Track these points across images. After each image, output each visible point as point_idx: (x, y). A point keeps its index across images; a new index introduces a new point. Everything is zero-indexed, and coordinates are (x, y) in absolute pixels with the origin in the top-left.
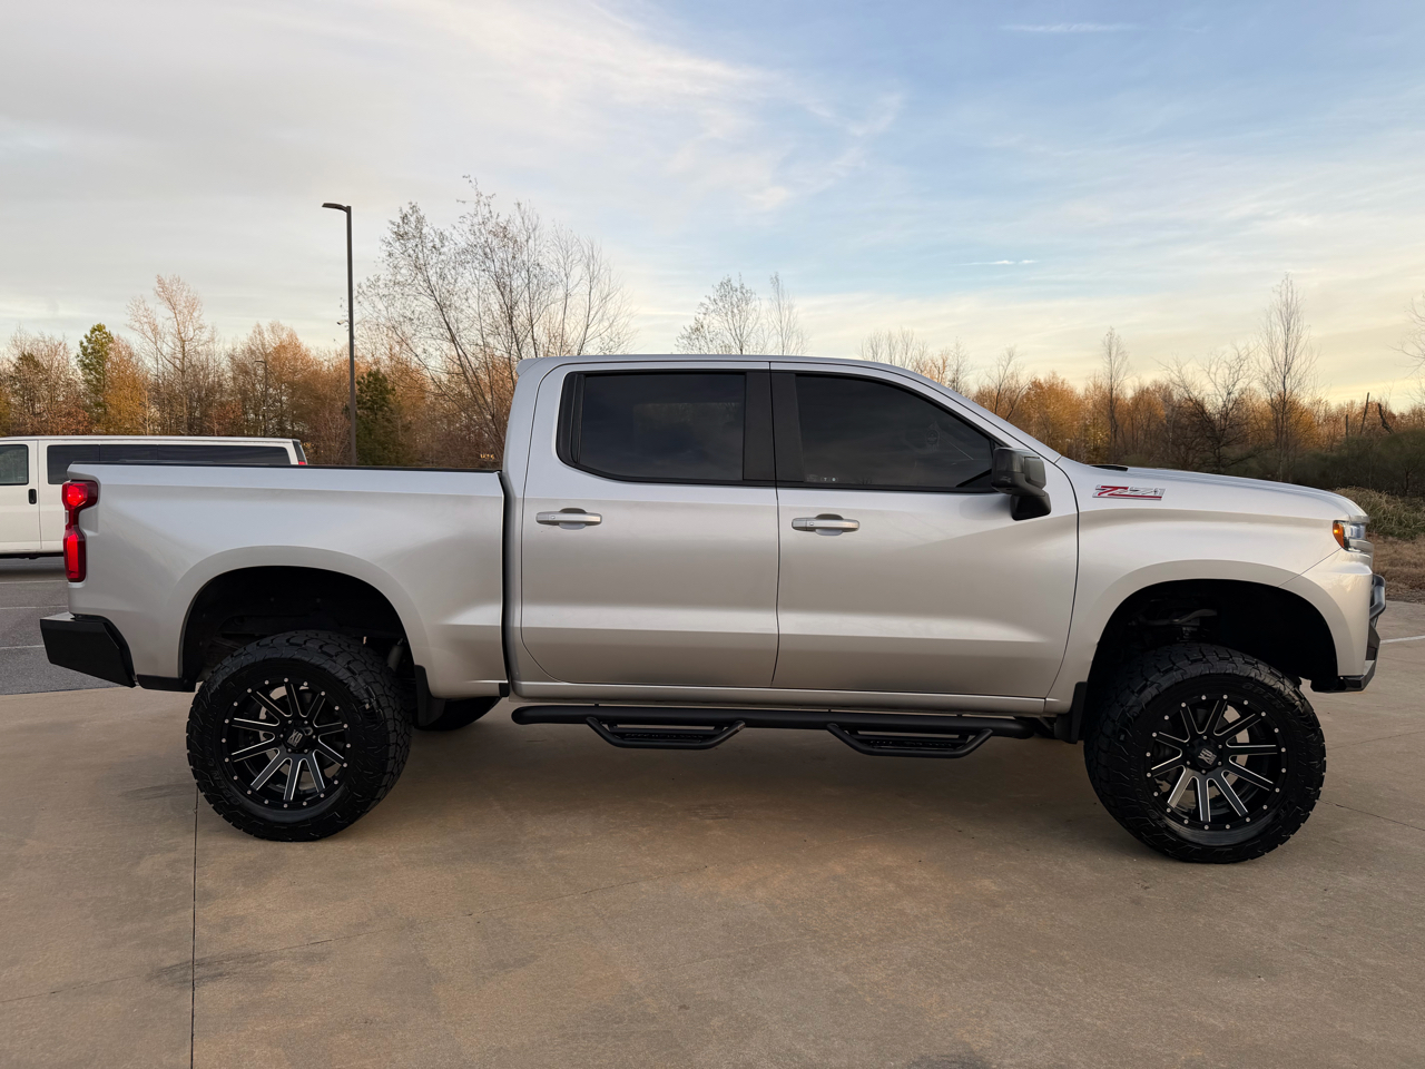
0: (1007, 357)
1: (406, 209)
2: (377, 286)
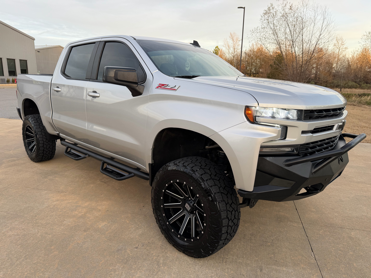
1: (269, 6)
2: (257, 30)
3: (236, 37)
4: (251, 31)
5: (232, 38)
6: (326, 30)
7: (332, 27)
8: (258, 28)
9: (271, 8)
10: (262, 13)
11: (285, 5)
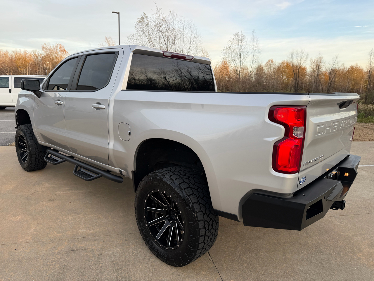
0: (335, 58)
1: (143, 15)
2: (134, 37)
3: (112, 41)
4: (128, 37)
5: (108, 43)
6: (194, 43)
7: (199, 40)
8: (134, 35)
9: (144, 17)
10: (136, 22)
11: (159, 16)
